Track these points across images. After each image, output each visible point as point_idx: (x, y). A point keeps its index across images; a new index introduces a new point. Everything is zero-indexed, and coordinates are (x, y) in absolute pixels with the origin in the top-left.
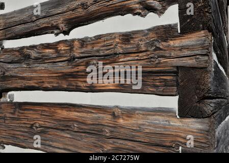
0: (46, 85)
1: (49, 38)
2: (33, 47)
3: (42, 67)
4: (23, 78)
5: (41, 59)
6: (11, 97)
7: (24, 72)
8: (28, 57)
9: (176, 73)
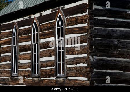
0: (74, 76)
1: (73, 66)
2: (71, 67)
3: (73, 72)
4: (70, 74)
5: (73, 70)
6: (69, 78)
7: (70, 73)
8: (70, 69)
9: (87, 74)
